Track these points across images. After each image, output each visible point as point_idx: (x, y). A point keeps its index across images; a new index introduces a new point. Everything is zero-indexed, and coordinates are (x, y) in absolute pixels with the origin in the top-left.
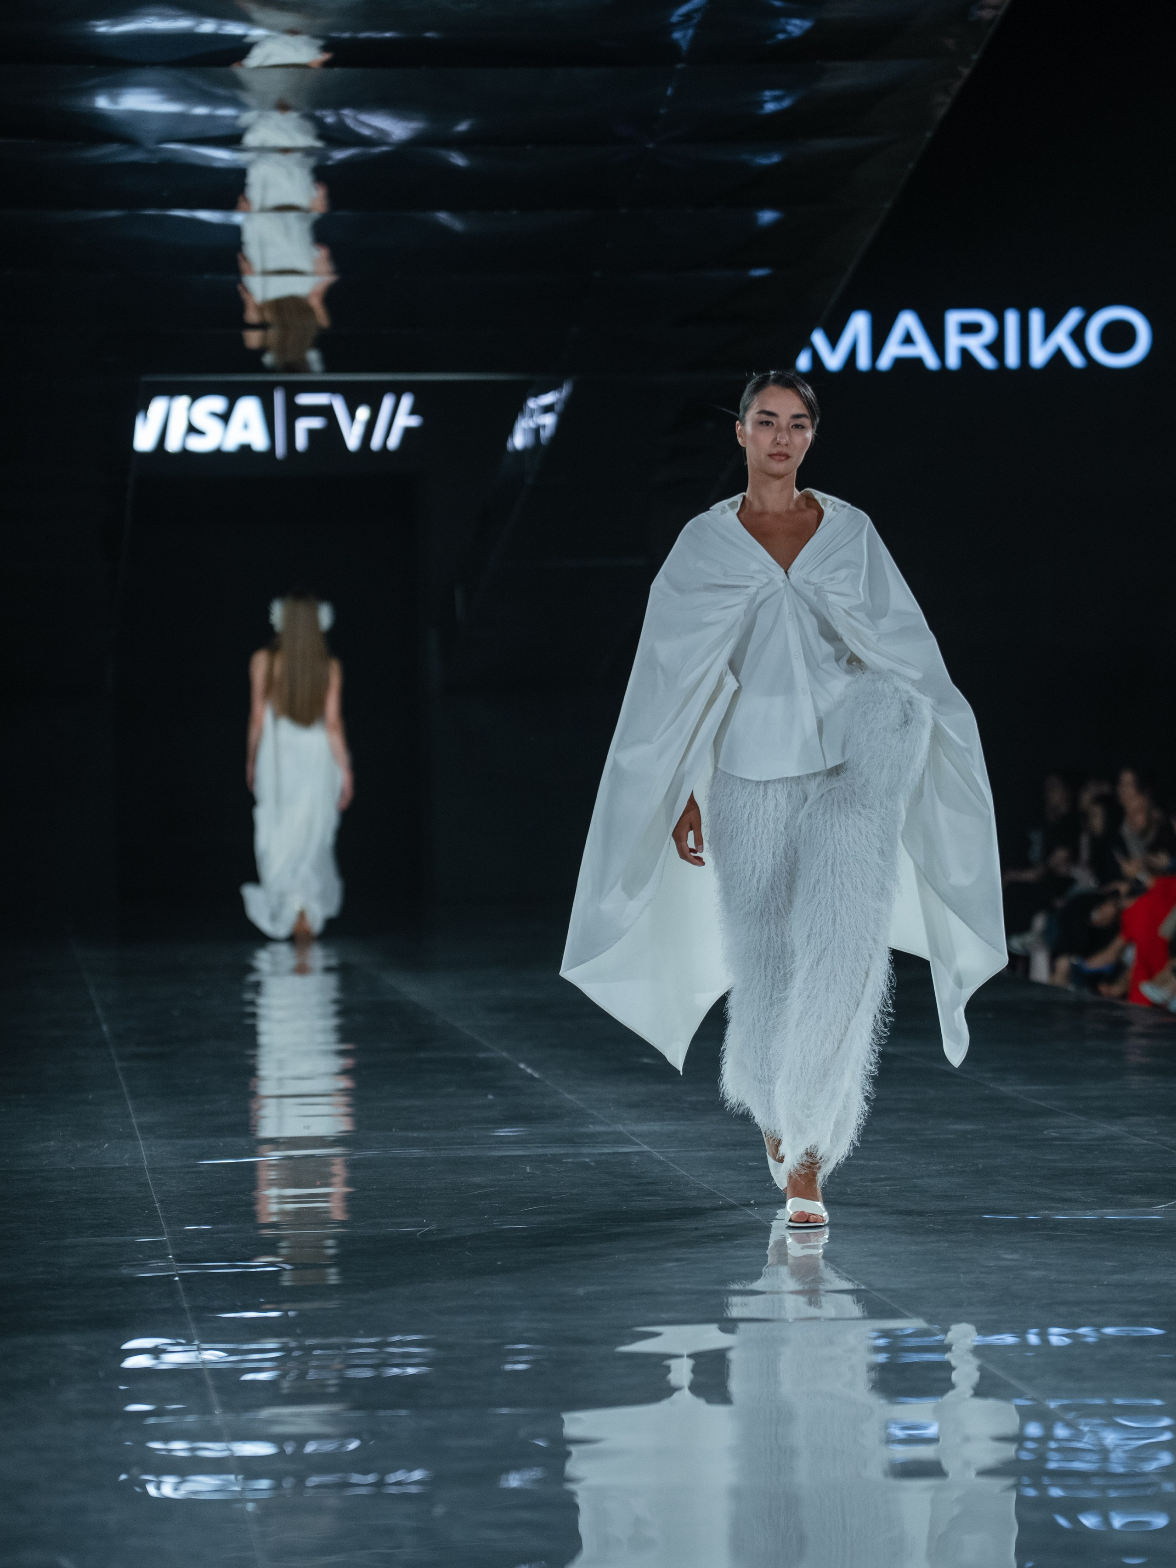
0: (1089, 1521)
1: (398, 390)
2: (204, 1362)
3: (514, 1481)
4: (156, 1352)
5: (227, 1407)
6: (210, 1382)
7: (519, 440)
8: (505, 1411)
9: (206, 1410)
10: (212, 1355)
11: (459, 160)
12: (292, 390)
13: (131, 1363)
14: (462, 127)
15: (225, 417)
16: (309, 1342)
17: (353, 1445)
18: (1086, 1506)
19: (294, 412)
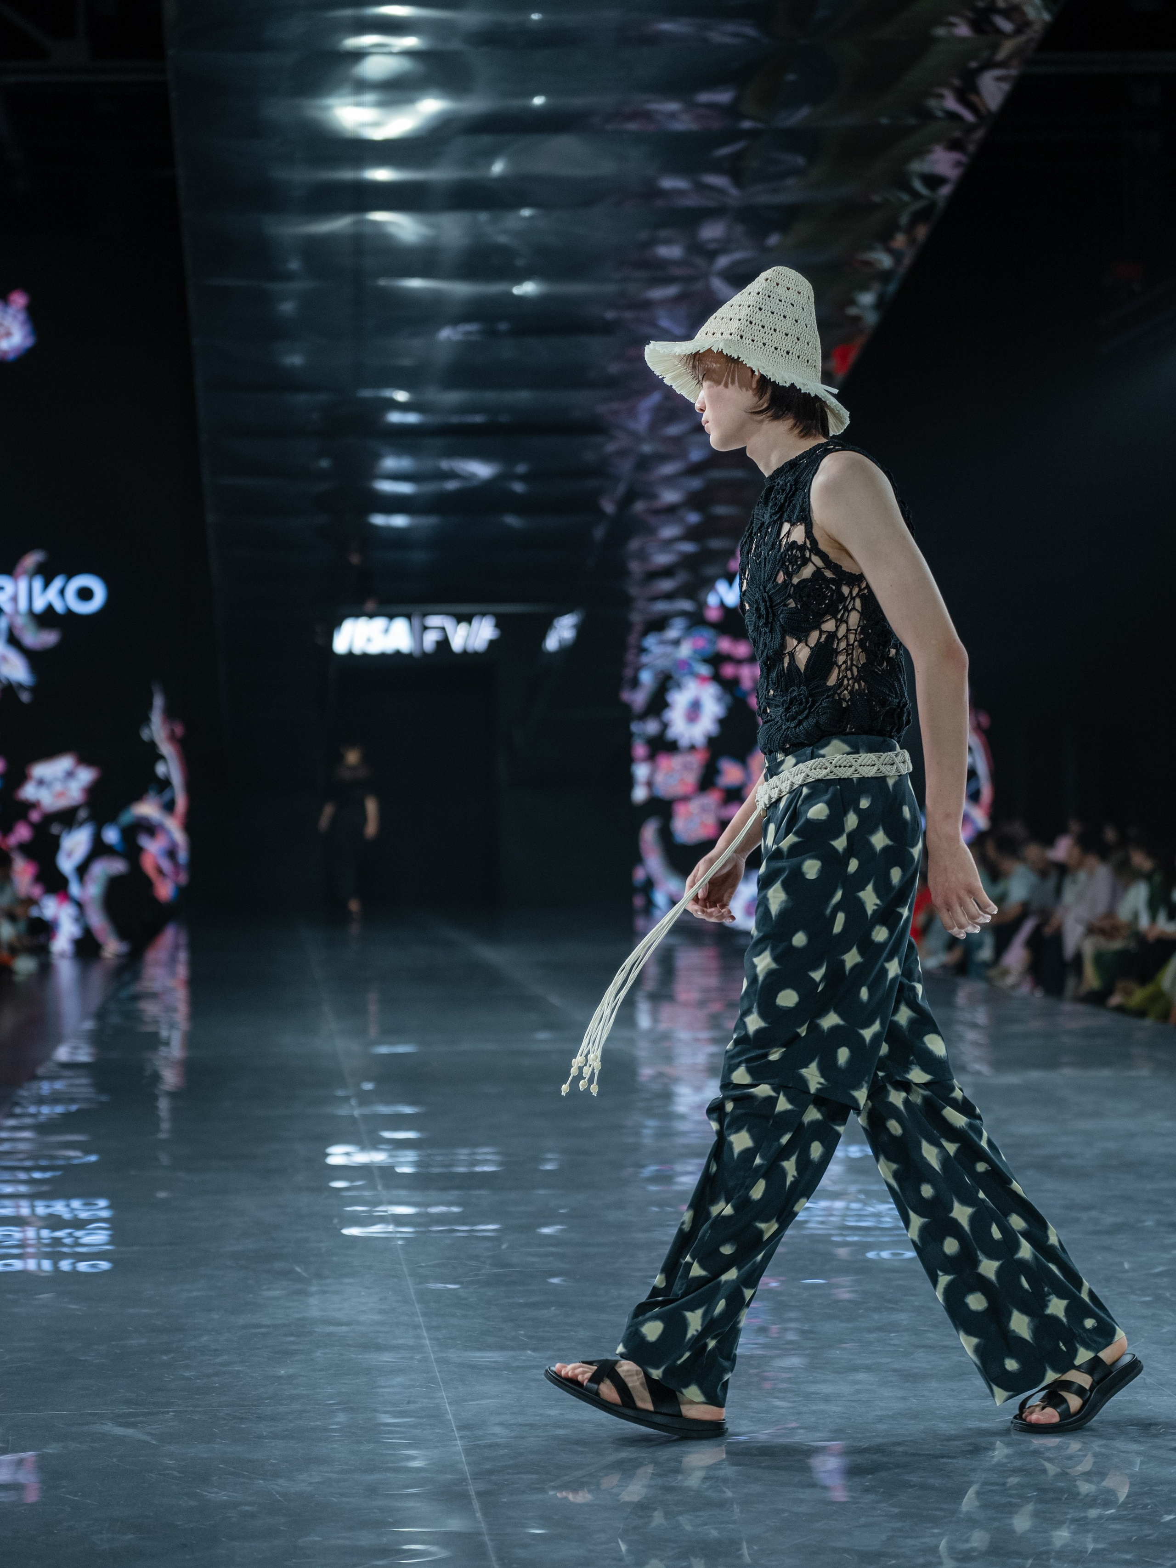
0: (871, 1255)
1: (483, 615)
2: (372, 1163)
3: (546, 1230)
4: (347, 1154)
5: (387, 1187)
6: (376, 1173)
7: (552, 643)
8: (542, 1192)
9: (374, 1188)
10: (378, 1157)
11: (518, 487)
12: (425, 615)
13: (332, 1161)
14: (521, 468)
15: (387, 631)
16: (429, 1152)
17: (455, 1209)
18: (870, 1247)
19: (425, 628)
